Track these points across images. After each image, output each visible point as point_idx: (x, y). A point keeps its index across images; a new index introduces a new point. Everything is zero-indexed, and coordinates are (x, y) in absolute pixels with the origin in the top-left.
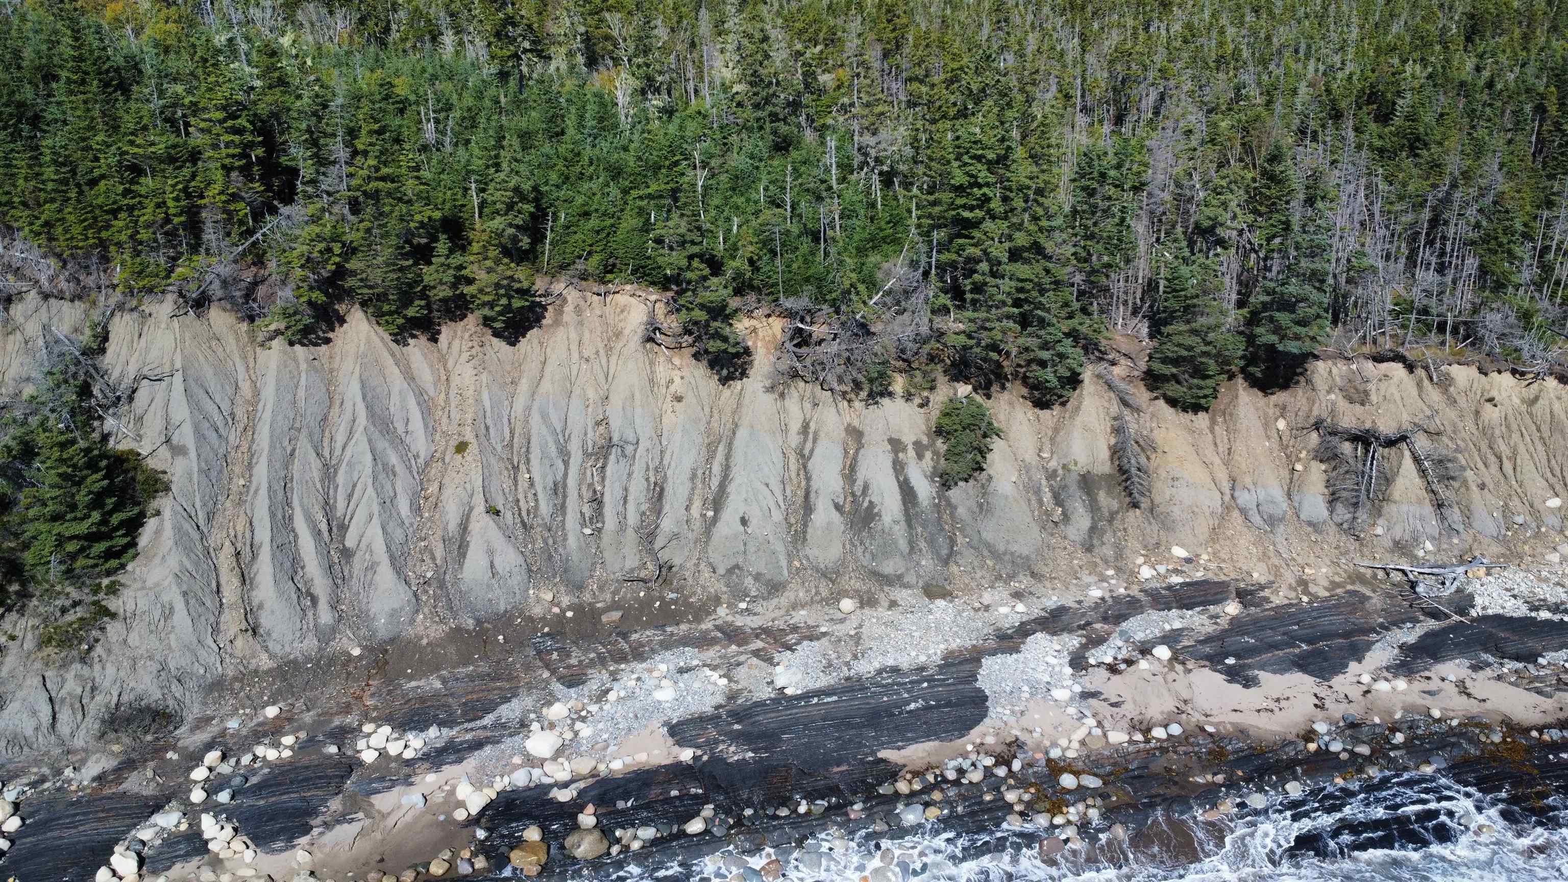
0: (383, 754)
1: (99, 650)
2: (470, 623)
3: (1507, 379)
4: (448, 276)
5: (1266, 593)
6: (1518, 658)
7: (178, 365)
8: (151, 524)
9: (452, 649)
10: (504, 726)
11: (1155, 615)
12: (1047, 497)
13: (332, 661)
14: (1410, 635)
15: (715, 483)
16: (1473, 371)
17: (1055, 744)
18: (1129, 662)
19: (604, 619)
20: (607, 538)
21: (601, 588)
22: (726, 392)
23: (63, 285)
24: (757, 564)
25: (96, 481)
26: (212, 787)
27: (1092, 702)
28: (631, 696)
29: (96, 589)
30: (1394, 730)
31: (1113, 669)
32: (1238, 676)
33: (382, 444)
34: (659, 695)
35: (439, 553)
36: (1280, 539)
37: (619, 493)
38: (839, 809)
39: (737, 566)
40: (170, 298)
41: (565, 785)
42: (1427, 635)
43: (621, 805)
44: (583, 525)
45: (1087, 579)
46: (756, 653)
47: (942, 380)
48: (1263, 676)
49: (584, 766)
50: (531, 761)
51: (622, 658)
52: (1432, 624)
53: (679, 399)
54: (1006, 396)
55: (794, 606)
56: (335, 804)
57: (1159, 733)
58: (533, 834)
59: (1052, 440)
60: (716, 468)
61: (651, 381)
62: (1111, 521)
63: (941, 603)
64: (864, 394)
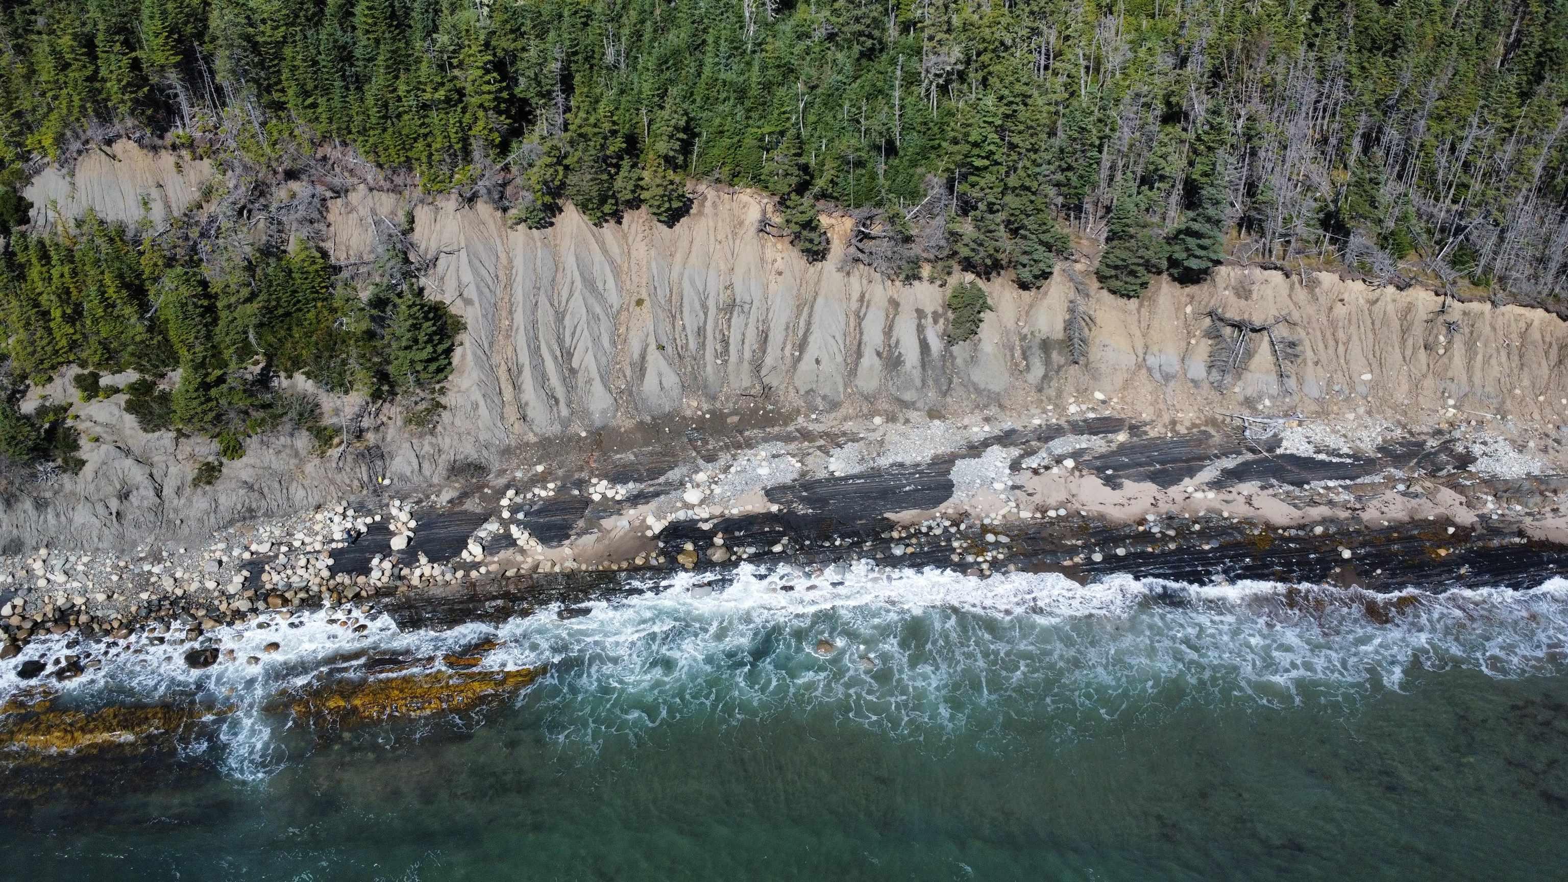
0: (604, 496)
1: (439, 428)
2: (648, 419)
3: (1359, 285)
4: (630, 187)
5: (1147, 428)
6: (1292, 484)
7: (463, 245)
8: (458, 351)
9: (639, 435)
10: (670, 484)
11: (1071, 438)
12: (1018, 353)
13: (570, 440)
14: (1230, 463)
15: (801, 333)
16: (1336, 277)
17: (987, 516)
18: (1047, 468)
19: (729, 420)
20: (731, 367)
21: (727, 399)
22: (812, 269)
23: (382, 183)
24: (825, 390)
25: (428, 327)
26: (514, 509)
27: (1017, 492)
28: (744, 470)
29: (433, 391)
30: (1195, 522)
31: (1036, 472)
32: (1112, 483)
33: (591, 300)
34: (760, 471)
35: (628, 373)
36: (1169, 390)
37: (739, 337)
38: (858, 544)
39: (812, 390)
40: (454, 196)
41: (706, 521)
42: (1243, 464)
43: (737, 534)
44: (716, 357)
45: (1033, 411)
46: (819, 448)
47: (956, 268)
48: (1127, 483)
49: (717, 511)
50: (688, 506)
51: (739, 446)
52: (1249, 456)
53: (780, 274)
54: (1000, 280)
55: (846, 419)
56: (581, 523)
57: (1052, 513)
58: (689, 546)
59: (1027, 313)
60: (802, 324)
61: (762, 259)
62: (1057, 372)
63: (937, 422)
64: (902, 277)
